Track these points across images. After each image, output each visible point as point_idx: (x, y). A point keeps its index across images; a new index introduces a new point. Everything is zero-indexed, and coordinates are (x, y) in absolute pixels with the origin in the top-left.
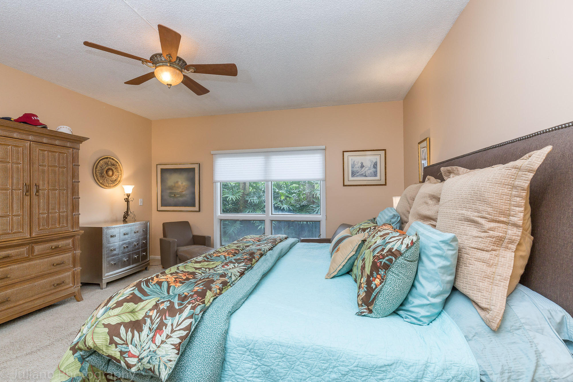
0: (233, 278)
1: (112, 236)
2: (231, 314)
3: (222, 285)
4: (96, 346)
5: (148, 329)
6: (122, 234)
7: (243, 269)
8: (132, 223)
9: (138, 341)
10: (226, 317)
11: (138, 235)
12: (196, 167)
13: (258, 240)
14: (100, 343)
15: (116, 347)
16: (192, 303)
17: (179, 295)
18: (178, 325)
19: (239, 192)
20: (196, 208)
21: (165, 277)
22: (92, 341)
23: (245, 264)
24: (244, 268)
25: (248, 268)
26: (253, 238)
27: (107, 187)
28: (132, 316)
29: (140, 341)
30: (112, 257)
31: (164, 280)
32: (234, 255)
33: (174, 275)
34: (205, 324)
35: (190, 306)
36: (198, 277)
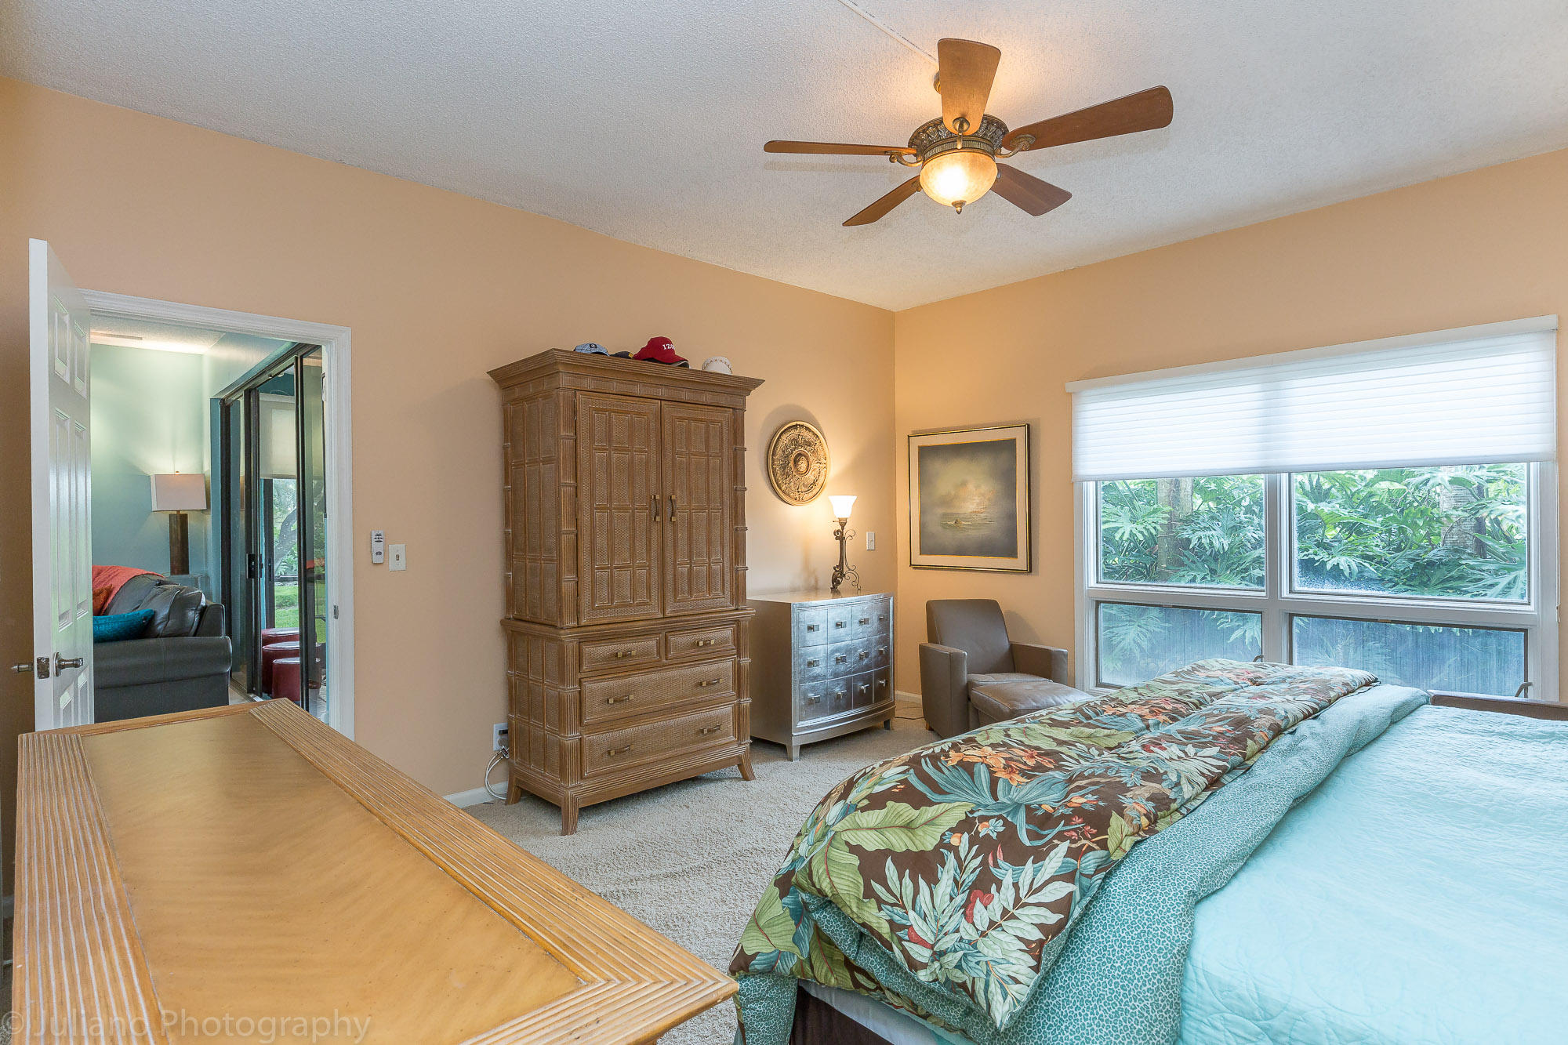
0: (1187, 791)
1: (811, 628)
2: (1198, 899)
3: (1154, 805)
4: (836, 895)
5: (951, 881)
6: (832, 625)
7: (1218, 767)
8: (853, 598)
9: (930, 906)
10: (1182, 906)
11: (870, 630)
12: (1019, 435)
13: (1252, 680)
14: (847, 888)
15: (880, 909)
16: (1069, 838)
17: (1028, 807)
18: (1033, 891)
19: (1155, 511)
20: (1021, 562)
21: (977, 752)
22: (828, 880)
23: (1220, 752)
24: (1221, 763)
25: (1234, 768)
26: (1230, 671)
27: (794, 502)
28: (910, 838)
29: (934, 907)
30: (813, 681)
31: (975, 759)
32: (1174, 719)
33: (1001, 751)
34: (1115, 911)
35: (1064, 847)
36: (1070, 769)
